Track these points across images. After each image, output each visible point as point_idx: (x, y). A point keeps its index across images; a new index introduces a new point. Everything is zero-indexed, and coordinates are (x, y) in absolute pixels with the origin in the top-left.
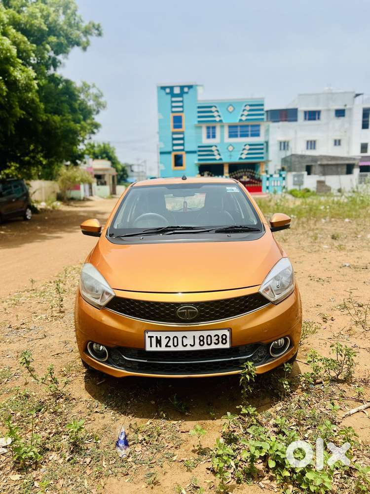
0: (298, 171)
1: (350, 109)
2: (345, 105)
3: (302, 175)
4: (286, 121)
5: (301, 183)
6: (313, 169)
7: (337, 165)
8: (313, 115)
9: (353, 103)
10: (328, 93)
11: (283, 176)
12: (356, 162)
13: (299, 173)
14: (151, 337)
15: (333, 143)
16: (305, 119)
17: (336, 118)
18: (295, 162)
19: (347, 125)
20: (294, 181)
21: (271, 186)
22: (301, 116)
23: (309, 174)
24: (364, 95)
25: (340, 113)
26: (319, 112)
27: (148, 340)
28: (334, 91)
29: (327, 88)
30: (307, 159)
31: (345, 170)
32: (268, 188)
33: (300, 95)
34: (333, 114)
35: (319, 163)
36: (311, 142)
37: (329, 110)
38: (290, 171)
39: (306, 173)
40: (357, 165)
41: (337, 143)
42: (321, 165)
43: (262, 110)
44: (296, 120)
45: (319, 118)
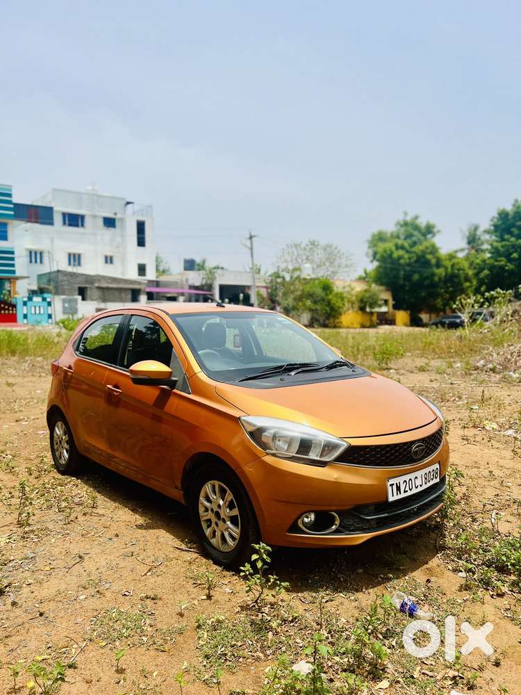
0: (68, 295)
1: (122, 220)
2: (115, 214)
3: (76, 301)
4: (36, 222)
5: (74, 311)
6: (89, 292)
7: (120, 290)
8: (74, 220)
9: (125, 213)
10: (93, 195)
11: (48, 300)
12: (142, 287)
13: (70, 297)
14: (392, 485)
15: (103, 260)
16: (64, 224)
17: (105, 228)
18: (62, 281)
19: (119, 239)
20: (64, 308)
21: (31, 314)
22: (58, 219)
23: (83, 299)
24: (135, 205)
25: (110, 222)
26: (83, 217)
27: (390, 489)
28: (99, 193)
29: (90, 188)
30: (80, 279)
31: (129, 296)
32: (25, 316)
33: (55, 190)
34: (101, 222)
35: (96, 285)
36: (74, 255)
37: (95, 217)
38: (57, 293)
39: (80, 298)
40: (144, 292)
41: (109, 260)
42: (99, 288)
43: (10, 202)
44: (52, 224)
45: (83, 225)
